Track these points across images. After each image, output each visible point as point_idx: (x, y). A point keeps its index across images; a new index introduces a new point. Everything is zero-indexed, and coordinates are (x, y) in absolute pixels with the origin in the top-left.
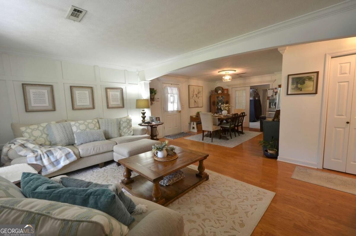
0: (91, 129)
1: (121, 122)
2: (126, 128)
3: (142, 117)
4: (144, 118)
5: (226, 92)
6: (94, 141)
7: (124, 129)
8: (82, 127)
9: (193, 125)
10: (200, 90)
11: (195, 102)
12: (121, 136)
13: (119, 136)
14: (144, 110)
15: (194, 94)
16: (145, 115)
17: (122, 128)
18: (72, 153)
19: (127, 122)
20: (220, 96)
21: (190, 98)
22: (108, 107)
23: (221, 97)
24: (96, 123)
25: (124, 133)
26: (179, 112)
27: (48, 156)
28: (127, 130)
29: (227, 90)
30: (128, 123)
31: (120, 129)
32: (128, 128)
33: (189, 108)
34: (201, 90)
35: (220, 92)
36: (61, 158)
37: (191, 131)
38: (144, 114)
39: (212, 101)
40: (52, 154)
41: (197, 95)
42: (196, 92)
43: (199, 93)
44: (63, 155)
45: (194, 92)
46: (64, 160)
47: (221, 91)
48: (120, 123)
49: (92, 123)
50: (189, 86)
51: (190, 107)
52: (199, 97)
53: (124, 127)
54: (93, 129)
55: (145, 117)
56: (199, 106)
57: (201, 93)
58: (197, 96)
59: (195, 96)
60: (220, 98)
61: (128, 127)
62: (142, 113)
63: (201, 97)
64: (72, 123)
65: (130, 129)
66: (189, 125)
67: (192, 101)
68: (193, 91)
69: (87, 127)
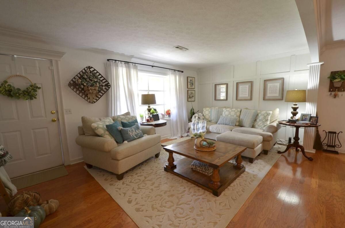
0: (231, 116)
1: (260, 115)
2: (262, 122)
3: (292, 113)
4: (295, 114)
6: (226, 124)
7: (259, 121)
8: (227, 113)
12: (253, 127)
13: (252, 127)
14: (296, 105)
16: (297, 110)
17: (258, 120)
18: (205, 127)
19: (264, 115)
22: (264, 99)
24: (237, 112)
25: (258, 125)
27: (197, 125)
28: (261, 123)
30: (264, 117)
31: (255, 120)
32: (263, 122)
36: (200, 128)
38: (295, 109)
40: (198, 124)
44: (202, 126)
46: (201, 130)
48: (257, 115)
49: (234, 111)
53: (259, 120)
54: (233, 116)
55: (297, 113)
61: (264, 120)
62: (292, 108)
64: (224, 109)
65: (266, 122)
69: (230, 113)
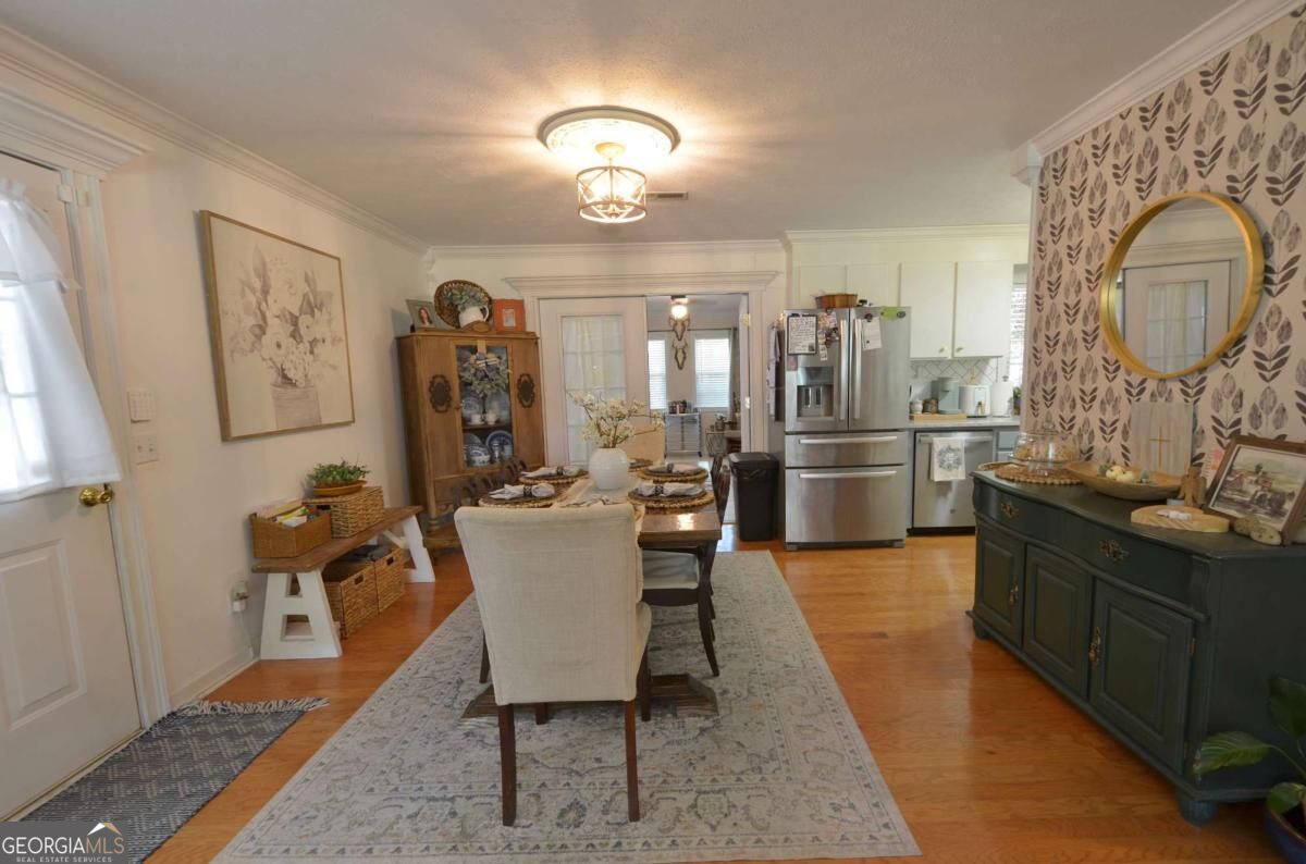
5: (509, 321)
9: (294, 599)
10: (321, 287)
11: (287, 381)
15: (272, 311)
20: (481, 345)
21: (227, 347)
23: (489, 349)
26: (89, 503)
29: (518, 306)
33: (226, 436)
34: (326, 283)
35: (471, 315)
37: (265, 655)
39: (424, 373)
41: (295, 321)
42: (285, 299)
43: (312, 306)
45: (265, 292)
47: (483, 311)
50: (204, 223)
51: (235, 432)
52: (313, 343)
56: (325, 422)
57: (336, 306)
58: (295, 335)
59: (277, 330)
60: (485, 358)
63: (335, 340)
66: (238, 606)
67: (252, 377)
68: (258, 285)
